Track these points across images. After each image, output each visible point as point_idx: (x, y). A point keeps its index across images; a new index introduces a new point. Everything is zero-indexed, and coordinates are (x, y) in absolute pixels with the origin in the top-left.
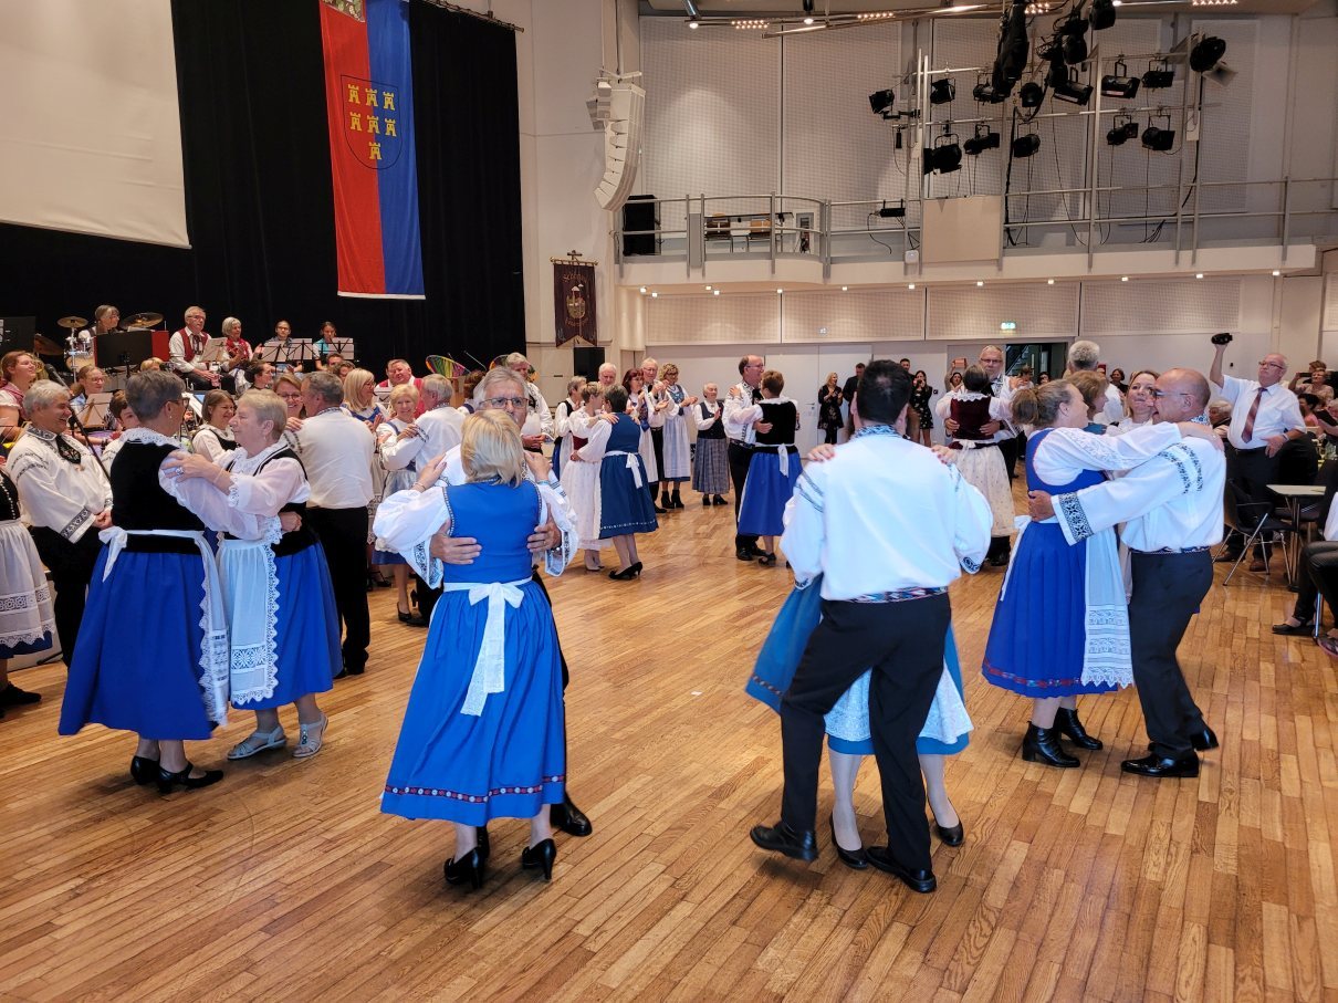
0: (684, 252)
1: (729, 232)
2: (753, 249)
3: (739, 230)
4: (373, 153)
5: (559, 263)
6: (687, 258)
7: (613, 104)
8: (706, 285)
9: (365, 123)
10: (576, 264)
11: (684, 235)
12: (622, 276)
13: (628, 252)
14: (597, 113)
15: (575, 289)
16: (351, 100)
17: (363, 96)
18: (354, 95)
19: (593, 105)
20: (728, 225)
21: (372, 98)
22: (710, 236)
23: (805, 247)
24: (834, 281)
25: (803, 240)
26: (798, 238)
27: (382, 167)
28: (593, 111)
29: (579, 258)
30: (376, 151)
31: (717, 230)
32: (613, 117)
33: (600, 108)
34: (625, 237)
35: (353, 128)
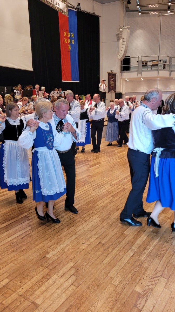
0: (137, 70)
1: (147, 65)
2: (153, 69)
3: (149, 64)
4: (69, 48)
5: (109, 73)
6: (138, 71)
7: (123, 34)
8: (141, 78)
9: (67, 41)
10: (112, 73)
11: (137, 66)
12: (122, 76)
13: (123, 70)
14: (119, 36)
15: (112, 79)
16: (65, 36)
17: (67, 34)
18: (65, 35)
19: (118, 35)
20: (147, 63)
21: (69, 35)
22: (143, 66)
23: (164, 68)
24: (172, 76)
25: (164, 66)
26: (163, 66)
27: (71, 51)
28: (118, 36)
29: (113, 72)
30: (70, 48)
31: (144, 64)
32: (123, 38)
33: (120, 35)
34: (123, 66)
35: (65, 42)
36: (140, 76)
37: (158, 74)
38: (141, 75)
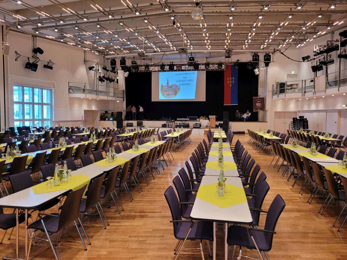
9: (230, 82)
10: (259, 98)
15: (259, 102)
17: (230, 79)
18: (228, 79)
30: (231, 85)
35: (228, 83)
37: (285, 96)
38: (279, 98)
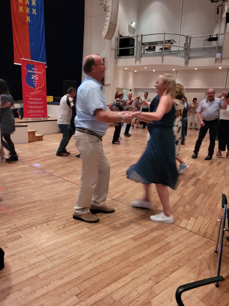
6: (135, 57)
9: (24, 10)
12: (116, 63)
13: (120, 55)
16: (19, 2)
17: (24, 1)
18: (21, 0)
21: (27, 2)
24: (190, 66)
30: (28, 19)
32: (107, 6)
35: (20, 11)
36: (138, 63)
38: (140, 62)
